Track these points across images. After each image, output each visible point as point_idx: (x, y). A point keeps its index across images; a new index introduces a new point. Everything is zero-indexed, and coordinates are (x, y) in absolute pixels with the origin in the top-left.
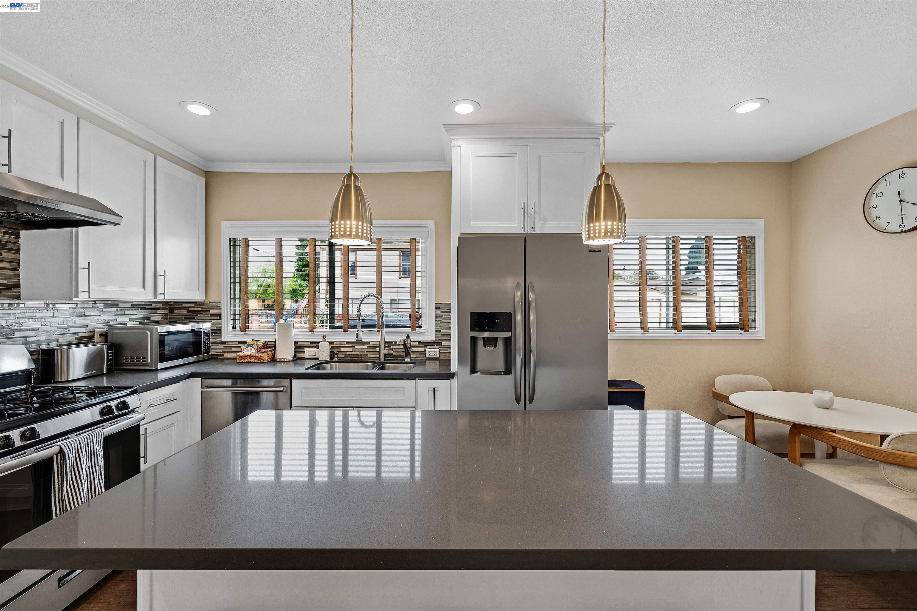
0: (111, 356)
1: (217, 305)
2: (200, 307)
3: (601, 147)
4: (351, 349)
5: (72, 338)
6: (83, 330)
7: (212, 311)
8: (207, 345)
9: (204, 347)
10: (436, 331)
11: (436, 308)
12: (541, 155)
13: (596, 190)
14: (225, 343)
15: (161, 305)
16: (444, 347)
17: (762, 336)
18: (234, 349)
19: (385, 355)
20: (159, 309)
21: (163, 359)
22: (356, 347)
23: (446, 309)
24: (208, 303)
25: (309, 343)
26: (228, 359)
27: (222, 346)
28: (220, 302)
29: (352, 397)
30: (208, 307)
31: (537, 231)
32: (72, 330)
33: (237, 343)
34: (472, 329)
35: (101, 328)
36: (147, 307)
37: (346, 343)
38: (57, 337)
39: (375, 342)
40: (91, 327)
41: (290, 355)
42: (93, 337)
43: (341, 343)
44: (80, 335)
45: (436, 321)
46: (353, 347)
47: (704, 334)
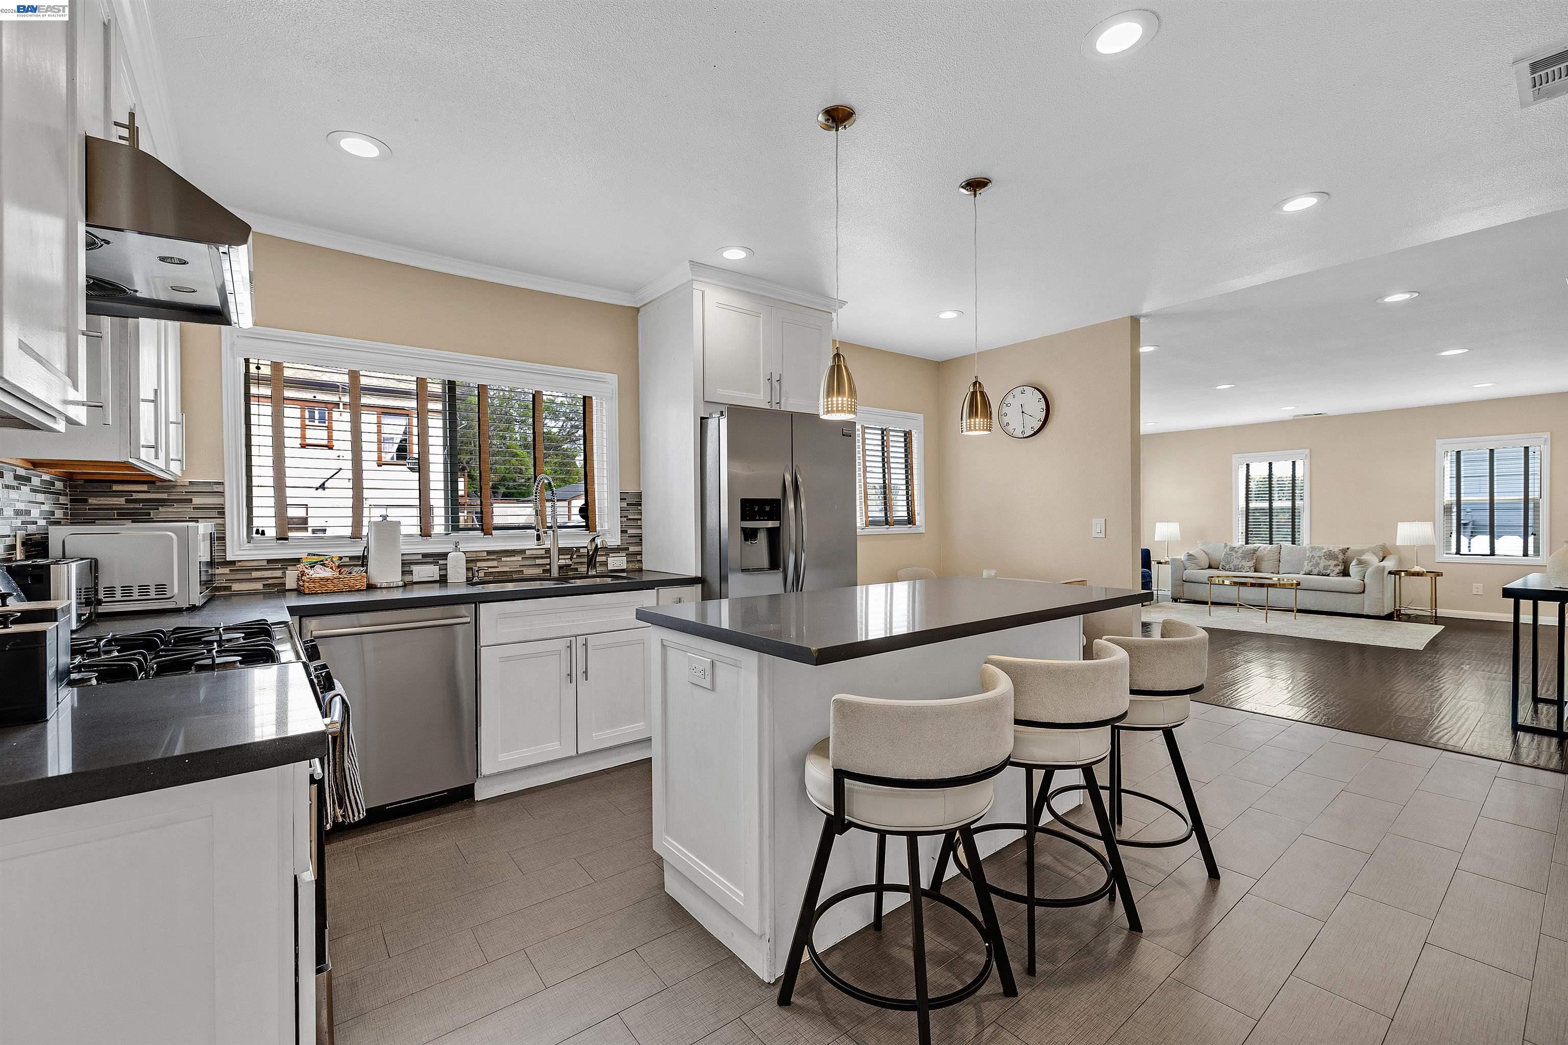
1: (216, 489)
2: (166, 492)
3: (834, 323)
4: (495, 563)
7: (197, 501)
10: (622, 532)
11: (621, 499)
12: (783, 320)
13: (974, 394)
14: (233, 563)
16: (631, 554)
17: (922, 530)
18: (255, 574)
19: (561, 567)
20: (61, 495)
22: (503, 559)
23: (633, 501)
24: (188, 484)
25: (420, 557)
26: (240, 594)
27: (226, 571)
28: (222, 484)
29: (573, 621)
30: (186, 492)
33: (265, 563)
34: (743, 519)
35: (21, 529)
37: (486, 553)
39: (534, 551)
41: (396, 578)
42: (15, 547)
43: (478, 553)
45: (621, 517)
46: (499, 560)
47: (883, 530)
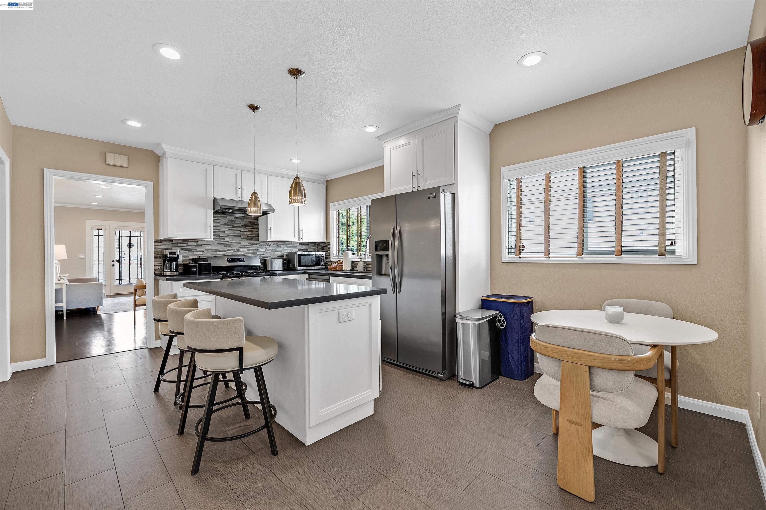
0: (285, 263)
1: (329, 244)
5: (276, 256)
6: (280, 253)
7: (328, 247)
8: (323, 262)
9: (321, 263)
12: (423, 139)
14: (332, 262)
15: (313, 244)
17: (692, 261)
20: (312, 246)
21: (300, 266)
24: (326, 243)
31: (422, 188)
32: (276, 253)
34: (376, 250)
35: (286, 253)
36: (306, 245)
38: (271, 255)
40: (283, 253)
42: (284, 256)
44: (279, 255)
